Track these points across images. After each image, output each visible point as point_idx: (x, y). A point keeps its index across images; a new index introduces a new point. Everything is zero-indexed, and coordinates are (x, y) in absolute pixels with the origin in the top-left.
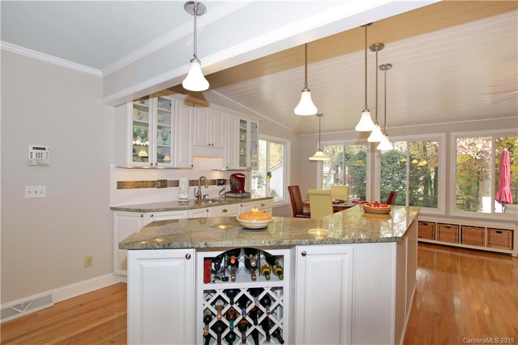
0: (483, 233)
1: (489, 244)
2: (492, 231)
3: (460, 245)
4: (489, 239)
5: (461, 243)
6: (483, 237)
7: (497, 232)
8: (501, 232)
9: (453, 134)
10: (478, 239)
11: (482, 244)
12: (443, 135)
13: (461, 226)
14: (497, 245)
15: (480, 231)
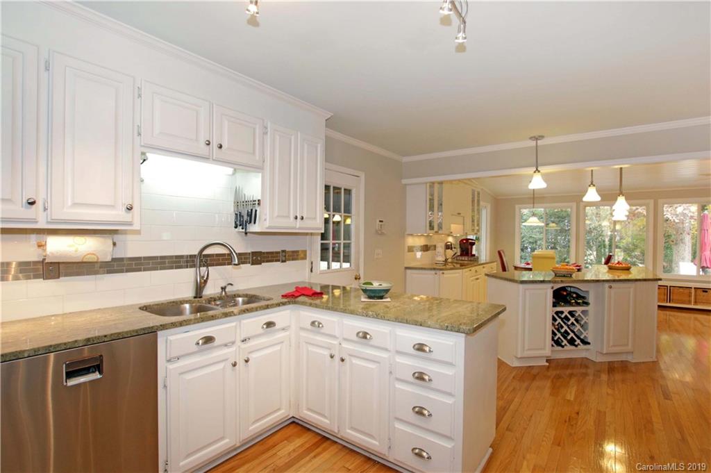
0: (690, 293)
1: (696, 303)
2: (699, 291)
3: (668, 304)
4: (695, 299)
5: (670, 302)
6: (690, 296)
7: (704, 291)
8: (706, 292)
9: (660, 201)
10: (686, 299)
11: (690, 302)
12: (651, 202)
13: (670, 287)
14: (703, 303)
15: (687, 291)
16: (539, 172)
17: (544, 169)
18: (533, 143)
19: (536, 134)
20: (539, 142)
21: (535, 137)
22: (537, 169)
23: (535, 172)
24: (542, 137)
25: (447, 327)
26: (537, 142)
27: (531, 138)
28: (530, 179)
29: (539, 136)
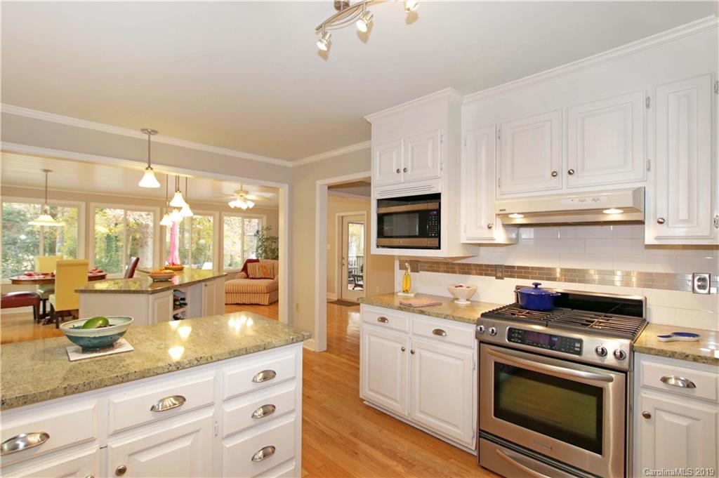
16: (152, 169)
17: (157, 168)
18: (145, 137)
19: (150, 128)
20: (151, 136)
21: (147, 130)
22: (149, 167)
23: (147, 169)
24: (155, 132)
25: (293, 339)
26: (149, 137)
27: (143, 130)
28: (140, 175)
29: (153, 131)
